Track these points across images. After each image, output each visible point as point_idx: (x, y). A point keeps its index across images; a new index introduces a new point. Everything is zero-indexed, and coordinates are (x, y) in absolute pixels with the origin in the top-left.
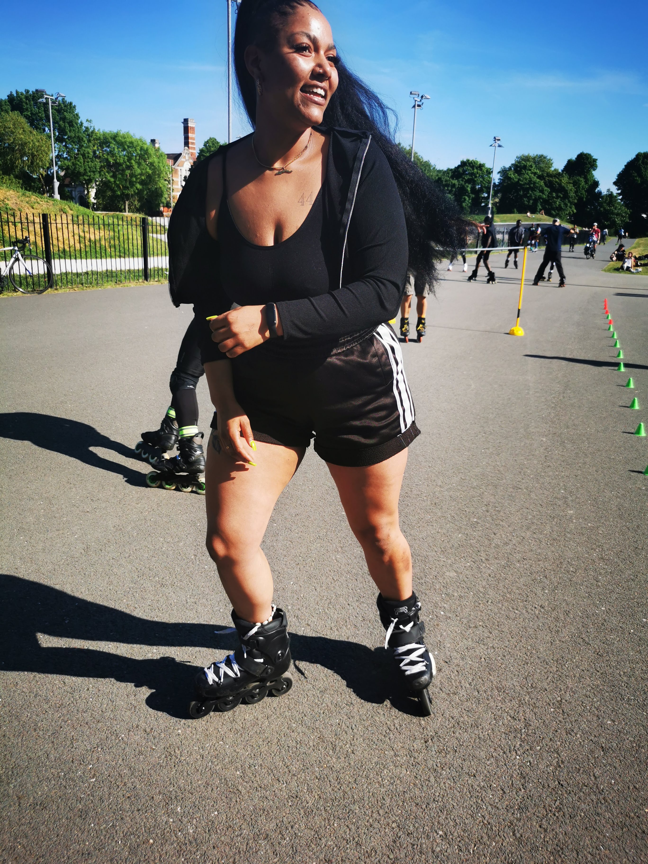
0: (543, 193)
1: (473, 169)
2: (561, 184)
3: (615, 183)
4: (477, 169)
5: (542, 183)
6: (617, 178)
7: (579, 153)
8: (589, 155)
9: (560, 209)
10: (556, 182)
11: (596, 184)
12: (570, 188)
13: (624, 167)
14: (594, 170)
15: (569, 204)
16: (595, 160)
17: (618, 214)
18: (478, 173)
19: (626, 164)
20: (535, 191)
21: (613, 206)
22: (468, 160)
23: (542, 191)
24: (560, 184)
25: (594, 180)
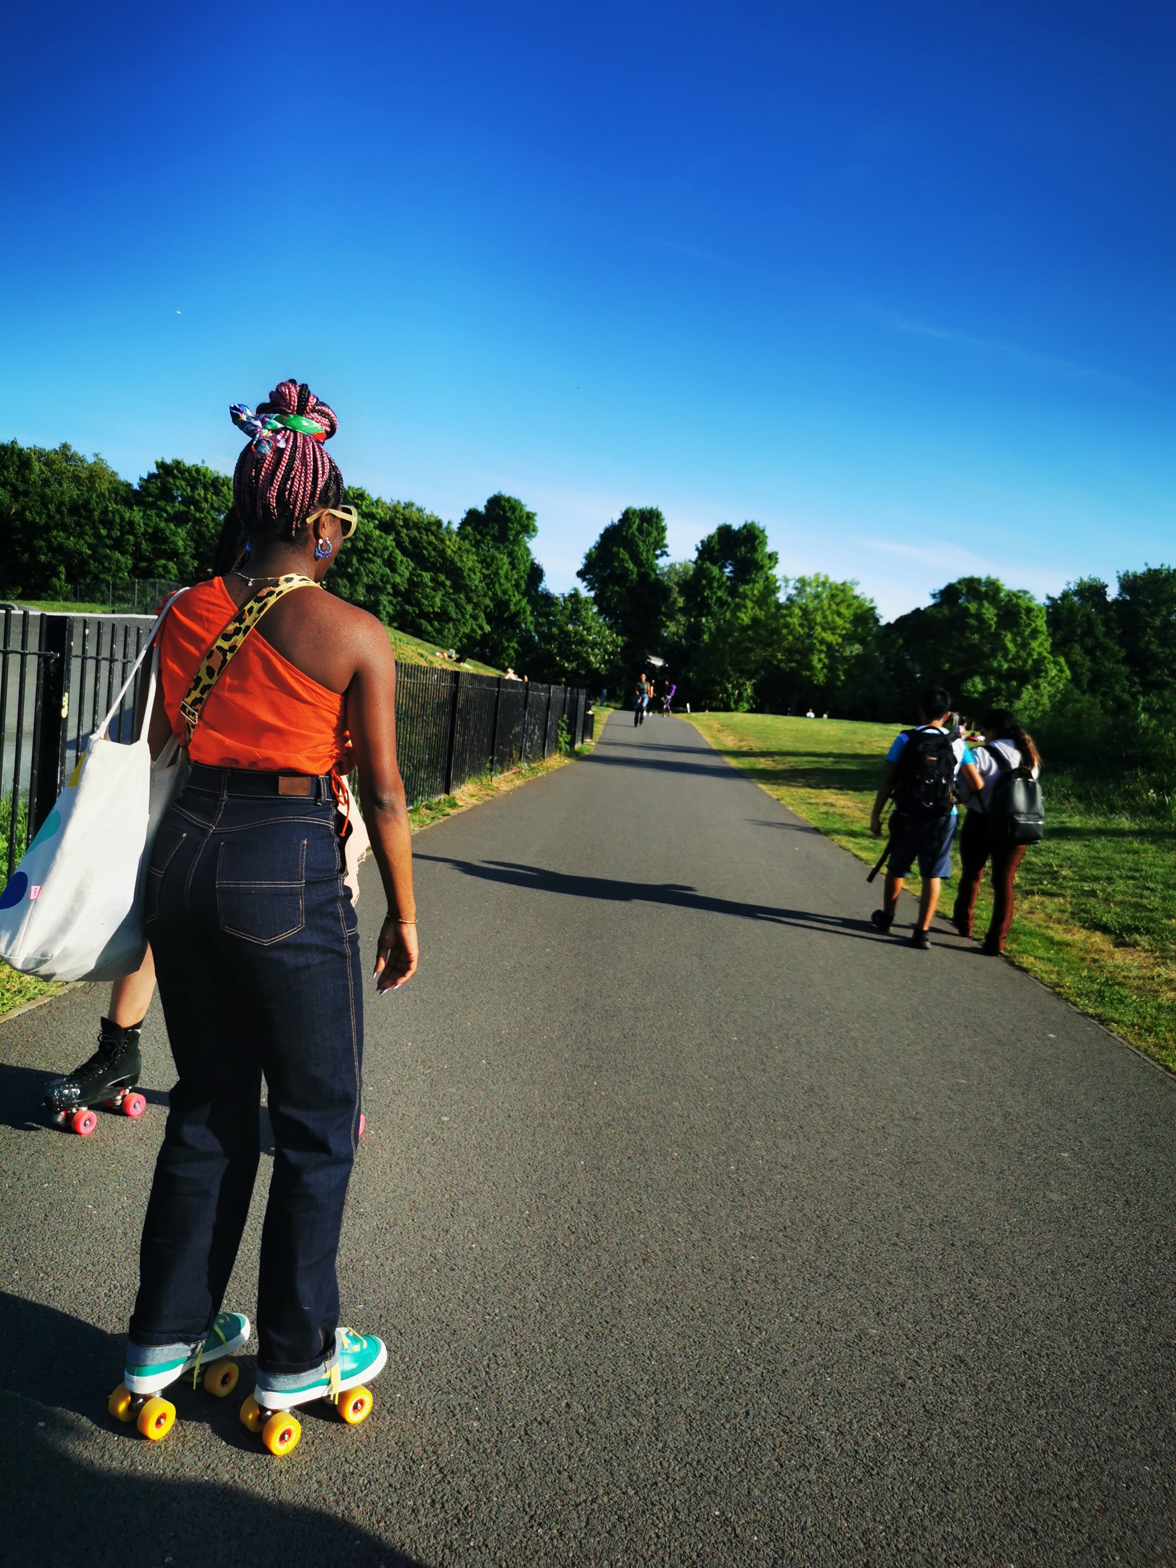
0: (394, 570)
1: (194, 488)
2: (444, 550)
3: (580, 574)
4: (206, 489)
5: (390, 541)
6: (584, 561)
7: (490, 494)
8: (518, 502)
9: (443, 617)
10: (430, 543)
11: (536, 573)
12: (470, 564)
13: (598, 539)
14: (530, 537)
15: (469, 608)
16: (530, 517)
17: (594, 645)
18: (206, 500)
19: (602, 532)
20: (372, 561)
21: (583, 624)
22: (178, 463)
23: (390, 563)
24: (442, 553)
25: (533, 564)
